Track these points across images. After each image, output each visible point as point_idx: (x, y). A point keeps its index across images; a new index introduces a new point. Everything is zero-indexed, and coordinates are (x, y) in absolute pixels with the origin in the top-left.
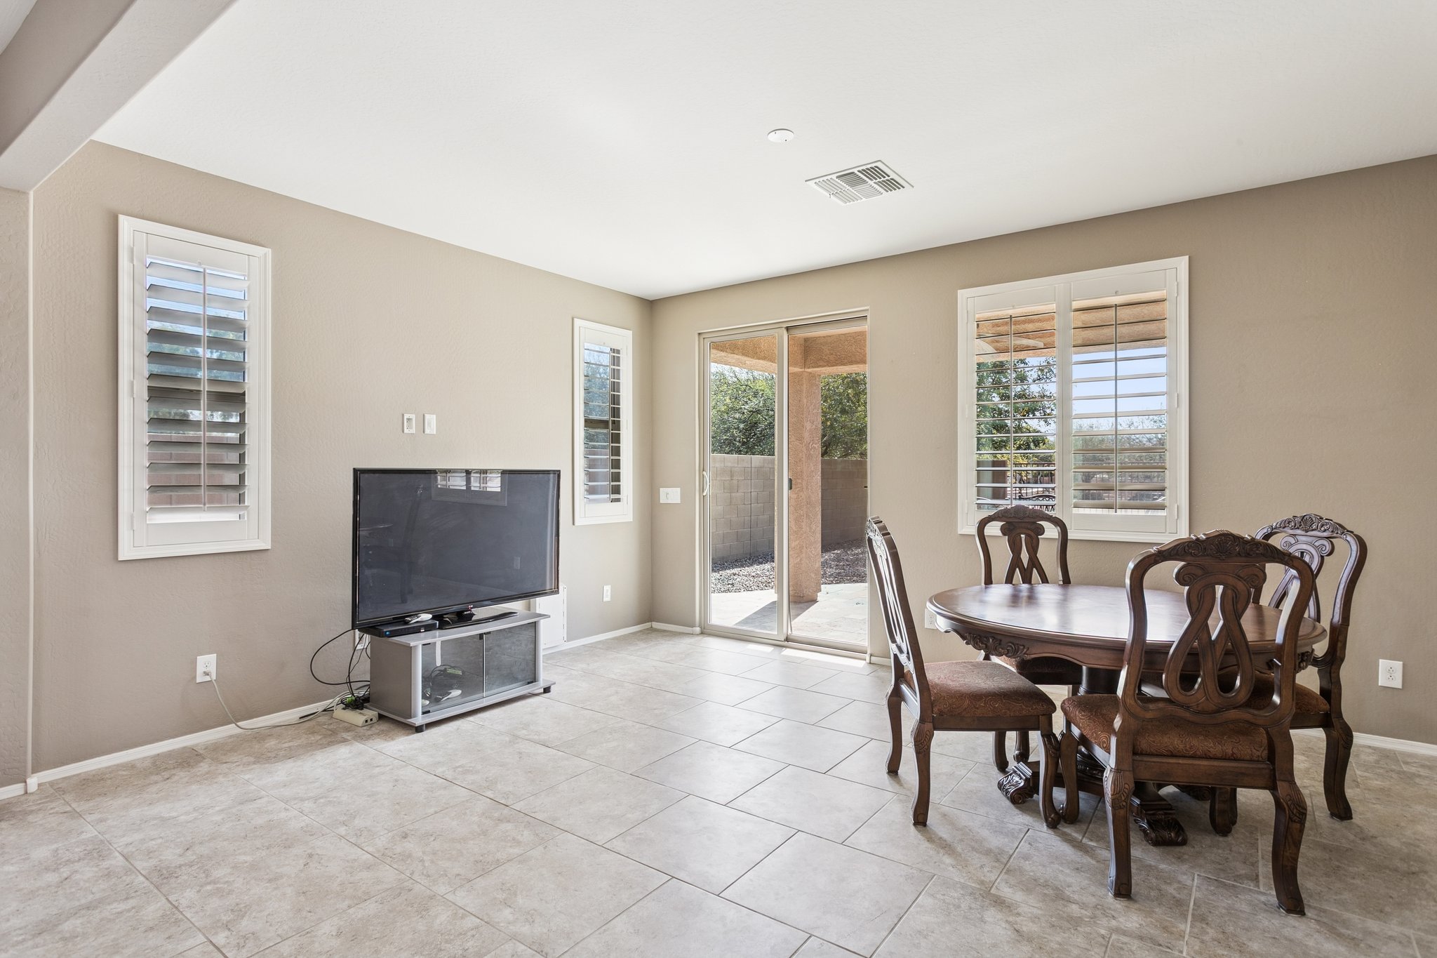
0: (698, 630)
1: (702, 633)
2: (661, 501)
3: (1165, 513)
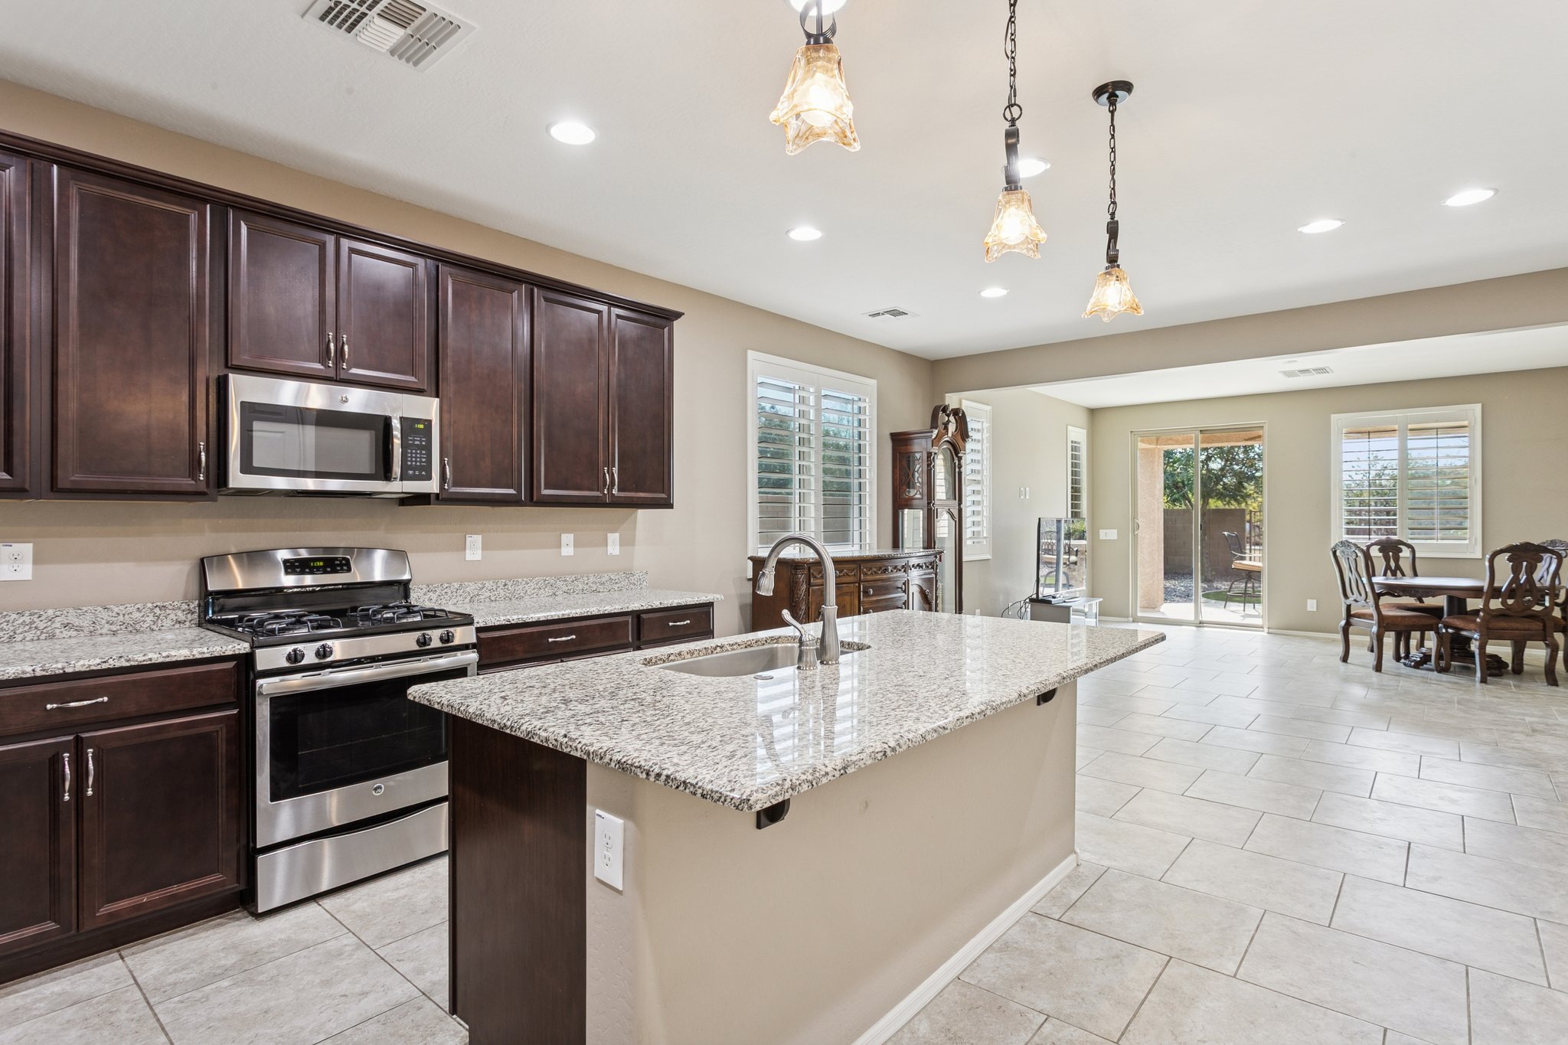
0: (1131, 619)
1: (1133, 621)
2: (1101, 538)
3: (1467, 542)
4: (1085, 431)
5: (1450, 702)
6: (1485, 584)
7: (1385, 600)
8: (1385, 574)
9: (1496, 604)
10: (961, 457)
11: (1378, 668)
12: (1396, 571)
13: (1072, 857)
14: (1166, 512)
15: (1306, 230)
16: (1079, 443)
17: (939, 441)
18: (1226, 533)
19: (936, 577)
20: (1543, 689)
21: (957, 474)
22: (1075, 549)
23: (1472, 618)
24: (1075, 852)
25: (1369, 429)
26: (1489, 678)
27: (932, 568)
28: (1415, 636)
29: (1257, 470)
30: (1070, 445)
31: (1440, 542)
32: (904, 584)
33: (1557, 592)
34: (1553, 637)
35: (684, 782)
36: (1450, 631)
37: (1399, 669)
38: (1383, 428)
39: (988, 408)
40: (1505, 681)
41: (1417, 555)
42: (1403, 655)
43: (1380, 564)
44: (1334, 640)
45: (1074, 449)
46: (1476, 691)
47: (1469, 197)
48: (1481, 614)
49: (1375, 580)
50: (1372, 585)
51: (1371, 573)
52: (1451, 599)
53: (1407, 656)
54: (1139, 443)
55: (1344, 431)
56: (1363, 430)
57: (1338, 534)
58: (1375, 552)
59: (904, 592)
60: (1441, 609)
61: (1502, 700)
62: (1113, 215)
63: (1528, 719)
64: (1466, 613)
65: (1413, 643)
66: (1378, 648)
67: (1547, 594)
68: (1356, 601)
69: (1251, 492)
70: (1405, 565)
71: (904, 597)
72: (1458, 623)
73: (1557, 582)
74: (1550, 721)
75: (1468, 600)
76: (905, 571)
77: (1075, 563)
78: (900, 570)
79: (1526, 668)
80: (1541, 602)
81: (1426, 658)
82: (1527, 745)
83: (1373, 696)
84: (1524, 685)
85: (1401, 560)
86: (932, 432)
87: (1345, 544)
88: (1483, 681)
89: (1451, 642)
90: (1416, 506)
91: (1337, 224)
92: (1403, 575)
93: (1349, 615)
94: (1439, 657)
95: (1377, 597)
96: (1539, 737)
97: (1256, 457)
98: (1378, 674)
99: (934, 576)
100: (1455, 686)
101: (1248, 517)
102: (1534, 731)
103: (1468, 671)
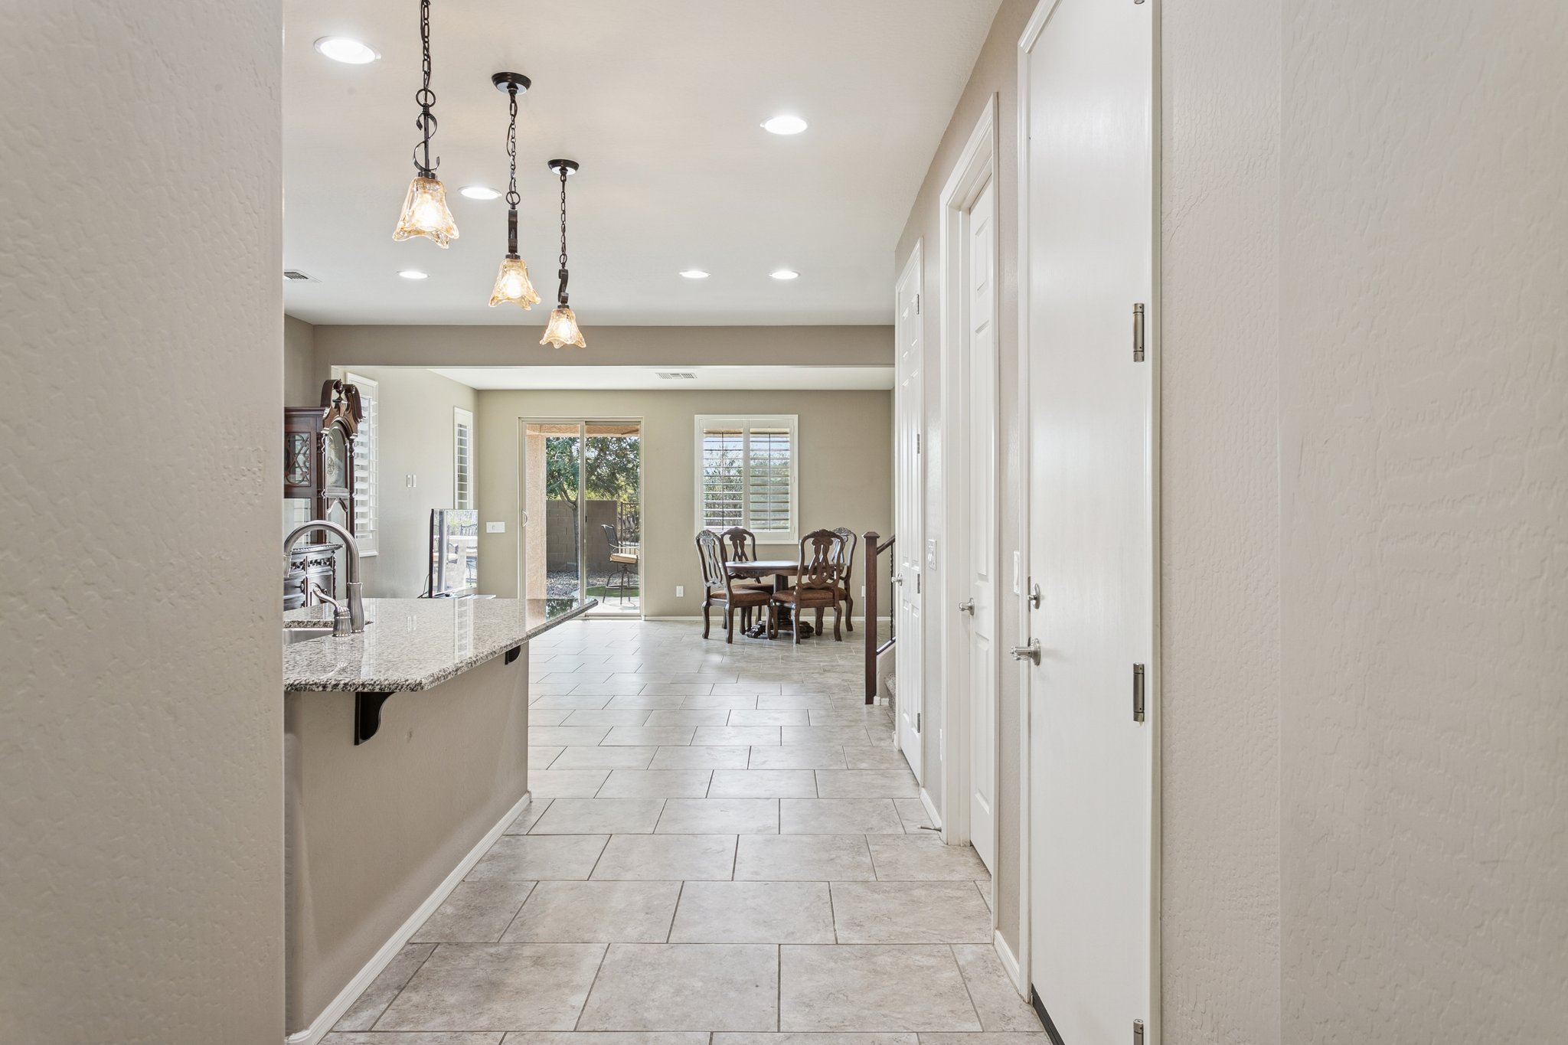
2: (488, 532)
3: (789, 530)
4: (472, 414)
5: (777, 659)
6: (798, 564)
7: (735, 582)
8: (734, 560)
9: (805, 579)
10: (353, 440)
11: (730, 640)
12: (741, 556)
13: (526, 796)
14: (548, 502)
15: (685, 275)
16: (466, 427)
17: (331, 420)
18: (604, 526)
19: (334, 574)
20: (832, 643)
21: (348, 459)
22: (455, 545)
23: (791, 592)
24: (528, 792)
25: (723, 430)
26: (801, 640)
27: (330, 565)
28: (755, 609)
29: (629, 462)
30: (457, 429)
31: (772, 531)
32: (303, 582)
33: (841, 568)
34: (838, 603)
35: (363, 684)
36: (778, 604)
37: (744, 639)
38: (732, 430)
39: (375, 384)
40: (811, 641)
41: (756, 543)
42: (747, 629)
43: (730, 551)
44: (697, 622)
45: (461, 433)
46: (795, 650)
47: (784, 274)
48: (797, 588)
49: (728, 564)
50: (725, 568)
51: (725, 560)
52: (778, 577)
53: (749, 629)
54: (528, 431)
55: (705, 430)
56: (718, 430)
57: (700, 526)
58: (727, 541)
59: (303, 591)
60: (772, 587)
61: (808, 654)
62: (564, 264)
63: (822, 664)
64: (788, 589)
65: (754, 619)
66: (729, 625)
67: (835, 570)
68: (714, 583)
69: (623, 483)
70: (748, 551)
71: (303, 597)
72: (782, 597)
73: (842, 561)
74: (834, 664)
75: (789, 577)
76: (303, 568)
77: (455, 562)
78: (299, 567)
79: (824, 630)
80: (831, 576)
81: (762, 629)
82: (819, 680)
83: (727, 660)
84: (823, 642)
85: (745, 547)
86: (324, 410)
87: (707, 533)
88: (798, 642)
89: (778, 614)
90: (757, 500)
91: (705, 275)
92: (747, 560)
93: (709, 596)
94: (771, 627)
95: (729, 578)
96: (828, 674)
97: (628, 447)
98: (730, 644)
99: (332, 573)
100: (780, 648)
101: (619, 509)
102: (825, 671)
103: (789, 636)
